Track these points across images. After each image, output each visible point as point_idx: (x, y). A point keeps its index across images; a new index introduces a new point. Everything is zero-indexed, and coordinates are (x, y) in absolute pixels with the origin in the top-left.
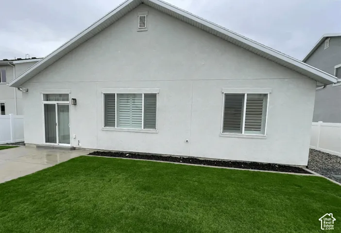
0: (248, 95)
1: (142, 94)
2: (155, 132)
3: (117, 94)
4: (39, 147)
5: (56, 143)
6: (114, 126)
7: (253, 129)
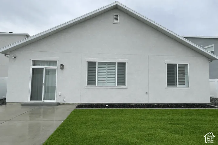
0: (179, 64)
1: (116, 63)
2: (125, 88)
3: (98, 62)
4: (24, 105)
5: (41, 100)
6: (95, 84)
7: (183, 84)
